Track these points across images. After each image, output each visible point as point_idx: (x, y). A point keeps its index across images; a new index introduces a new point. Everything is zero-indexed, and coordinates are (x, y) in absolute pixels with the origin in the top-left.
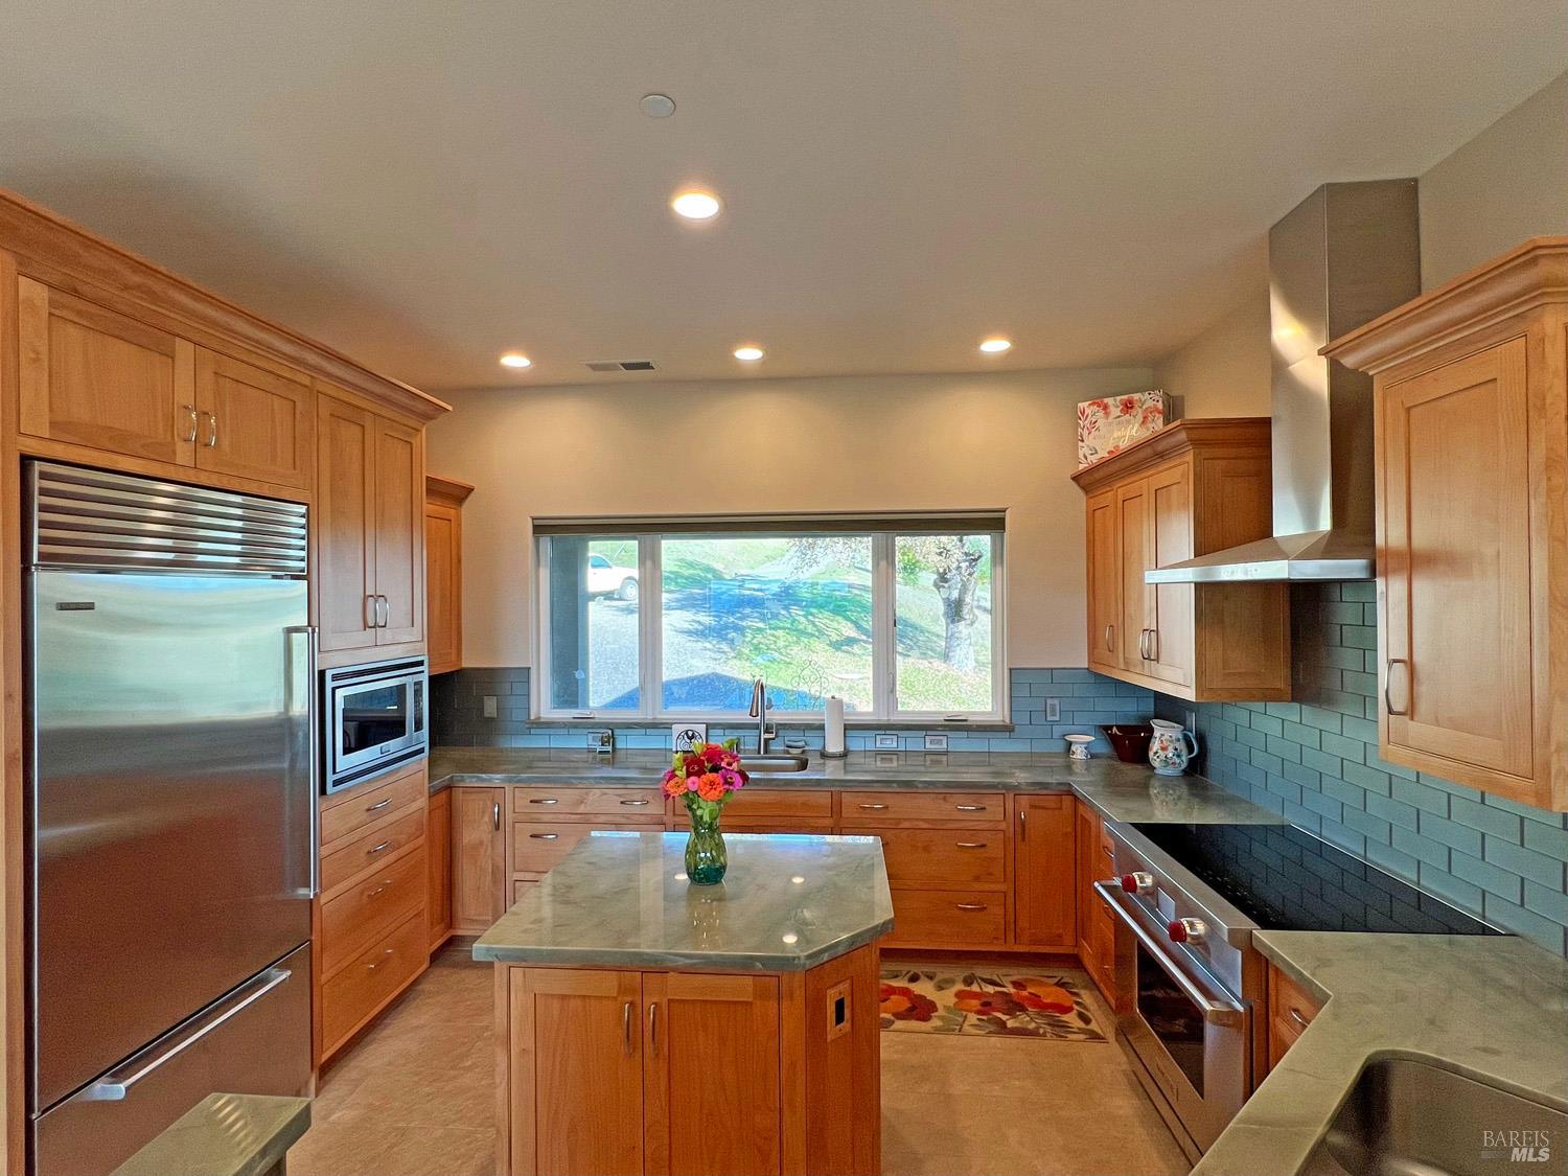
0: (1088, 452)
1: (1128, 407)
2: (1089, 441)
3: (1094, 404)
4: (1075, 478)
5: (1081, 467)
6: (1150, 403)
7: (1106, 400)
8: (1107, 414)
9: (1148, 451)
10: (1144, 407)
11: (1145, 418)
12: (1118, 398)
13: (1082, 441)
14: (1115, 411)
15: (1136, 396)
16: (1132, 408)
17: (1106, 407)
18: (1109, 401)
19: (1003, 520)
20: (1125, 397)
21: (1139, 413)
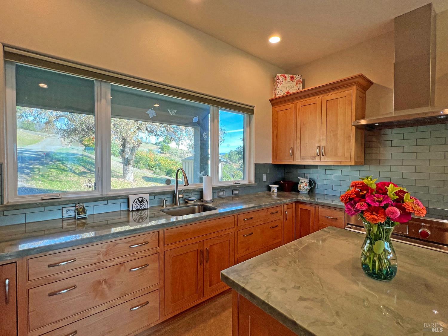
0: (280, 91)
1: (292, 78)
2: (280, 88)
3: (282, 75)
4: (271, 101)
5: (277, 96)
6: (298, 79)
7: (286, 75)
8: (286, 80)
9: (331, 87)
10: (297, 80)
11: (297, 83)
12: (290, 75)
13: (278, 87)
14: (288, 79)
15: (295, 76)
16: (293, 79)
17: (285, 77)
18: (287, 75)
19: (253, 110)
20: (291, 75)
21: (295, 81)
